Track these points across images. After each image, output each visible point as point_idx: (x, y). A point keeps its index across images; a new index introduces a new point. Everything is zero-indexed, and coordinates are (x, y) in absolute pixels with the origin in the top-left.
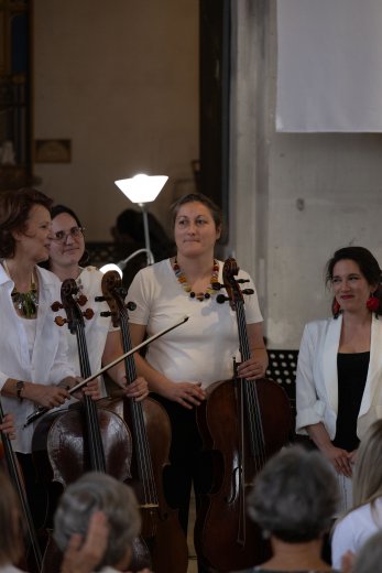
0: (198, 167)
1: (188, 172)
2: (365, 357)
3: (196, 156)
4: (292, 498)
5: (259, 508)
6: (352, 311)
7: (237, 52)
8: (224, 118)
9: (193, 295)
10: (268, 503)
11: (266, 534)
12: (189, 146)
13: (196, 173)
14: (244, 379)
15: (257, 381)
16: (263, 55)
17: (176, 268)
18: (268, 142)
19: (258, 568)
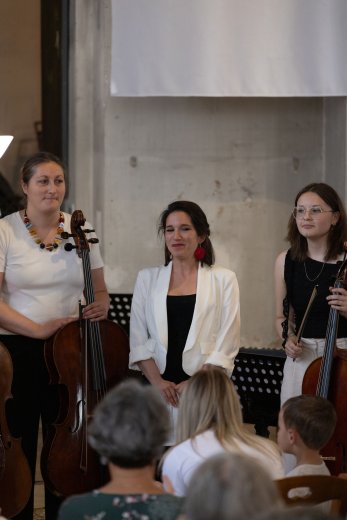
0: (40, 128)
1: (31, 133)
2: (192, 299)
3: (39, 117)
4: (127, 427)
5: (98, 437)
6: (181, 259)
7: (74, 24)
8: (64, 83)
9: (42, 246)
10: (105, 433)
11: (104, 461)
12: (32, 108)
13: (39, 134)
14: (88, 320)
15: (101, 322)
16: (98, 26)
17: (27, 221)
18: (104, 105)
19: (96, 492)
